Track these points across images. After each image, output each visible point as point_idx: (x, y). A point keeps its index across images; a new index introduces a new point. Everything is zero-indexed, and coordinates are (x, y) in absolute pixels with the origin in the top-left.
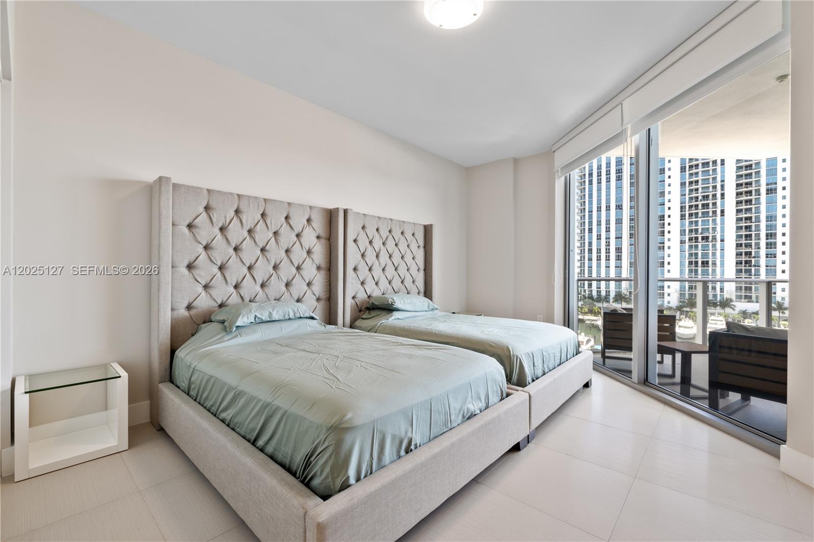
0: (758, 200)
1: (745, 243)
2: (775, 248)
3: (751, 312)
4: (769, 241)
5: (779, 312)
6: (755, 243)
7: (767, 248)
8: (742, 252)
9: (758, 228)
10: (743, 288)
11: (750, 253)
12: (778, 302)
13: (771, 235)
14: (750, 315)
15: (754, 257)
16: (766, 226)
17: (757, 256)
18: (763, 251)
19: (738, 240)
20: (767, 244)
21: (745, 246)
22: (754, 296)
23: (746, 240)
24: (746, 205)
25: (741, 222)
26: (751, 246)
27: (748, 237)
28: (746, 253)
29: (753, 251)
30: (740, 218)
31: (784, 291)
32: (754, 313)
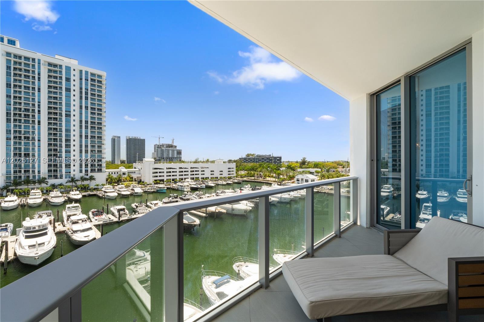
0: (61, 119)
1: (54, 144)
2: (70, 147)
3: (57, 184)
4: (67, 143)
5: (72, 183)
6: (59, 144)
7: (66, 147)
8: (52, 149)
9: (61, 135)
10: (53, 171)
11: (57, 150)
12: (72, 177)
13: (68, 140)
14: (57, 187)
15: (59, 152)
16: (65, 134)
17: (61, 152)
18: (64, 149)
19: (49, 141)
20: (66, 145)
21: (54, 145)
22: (59, 175)
23: (54, 142)
24: (54, 121)
25: (51, 130)
26: (57, 145)
27: (55, 140)
28: (54, 150)
29: (58, 148)
30: (51, 128)
31: (75, 171)
32: (59, 185)
